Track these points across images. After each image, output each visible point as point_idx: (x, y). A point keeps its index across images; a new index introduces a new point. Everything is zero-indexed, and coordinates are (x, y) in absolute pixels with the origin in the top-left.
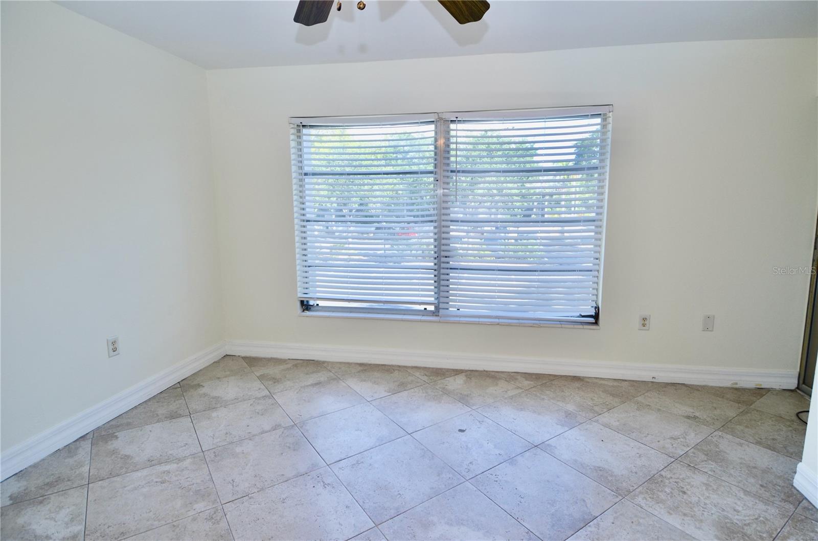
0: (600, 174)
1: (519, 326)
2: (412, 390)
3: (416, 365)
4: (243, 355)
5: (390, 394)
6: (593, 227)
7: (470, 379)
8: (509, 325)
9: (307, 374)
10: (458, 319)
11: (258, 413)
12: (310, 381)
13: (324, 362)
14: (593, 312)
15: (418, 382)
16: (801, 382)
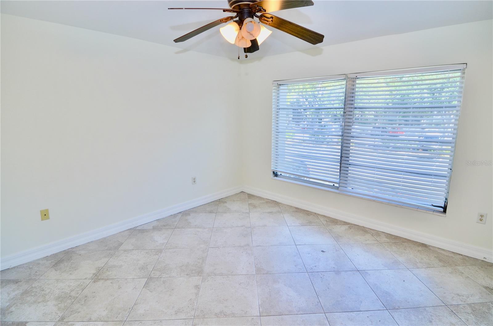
0: (458, 111)
2: (313, 227)
3: (324, 215)
4: (248, 193)
5: (300, 225)
6: (450, 147)
7: (351, 229)
8: (382, 203)
9: (269, 207)
10: (350, 194)
11: (240, 219)
12: (269, 210)
13: (280, 203)
14: (442, 205)
15: (319, 223)
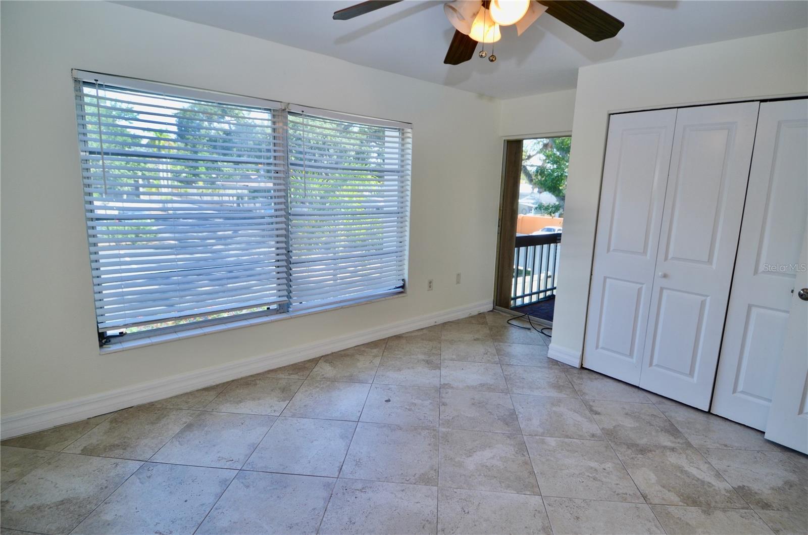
1: (358, 305)
2: (302, 390)
10: (302, 312)
13: (151, 404)
14: (401, 284)
15: (295, 383)
16: (495, 305)
